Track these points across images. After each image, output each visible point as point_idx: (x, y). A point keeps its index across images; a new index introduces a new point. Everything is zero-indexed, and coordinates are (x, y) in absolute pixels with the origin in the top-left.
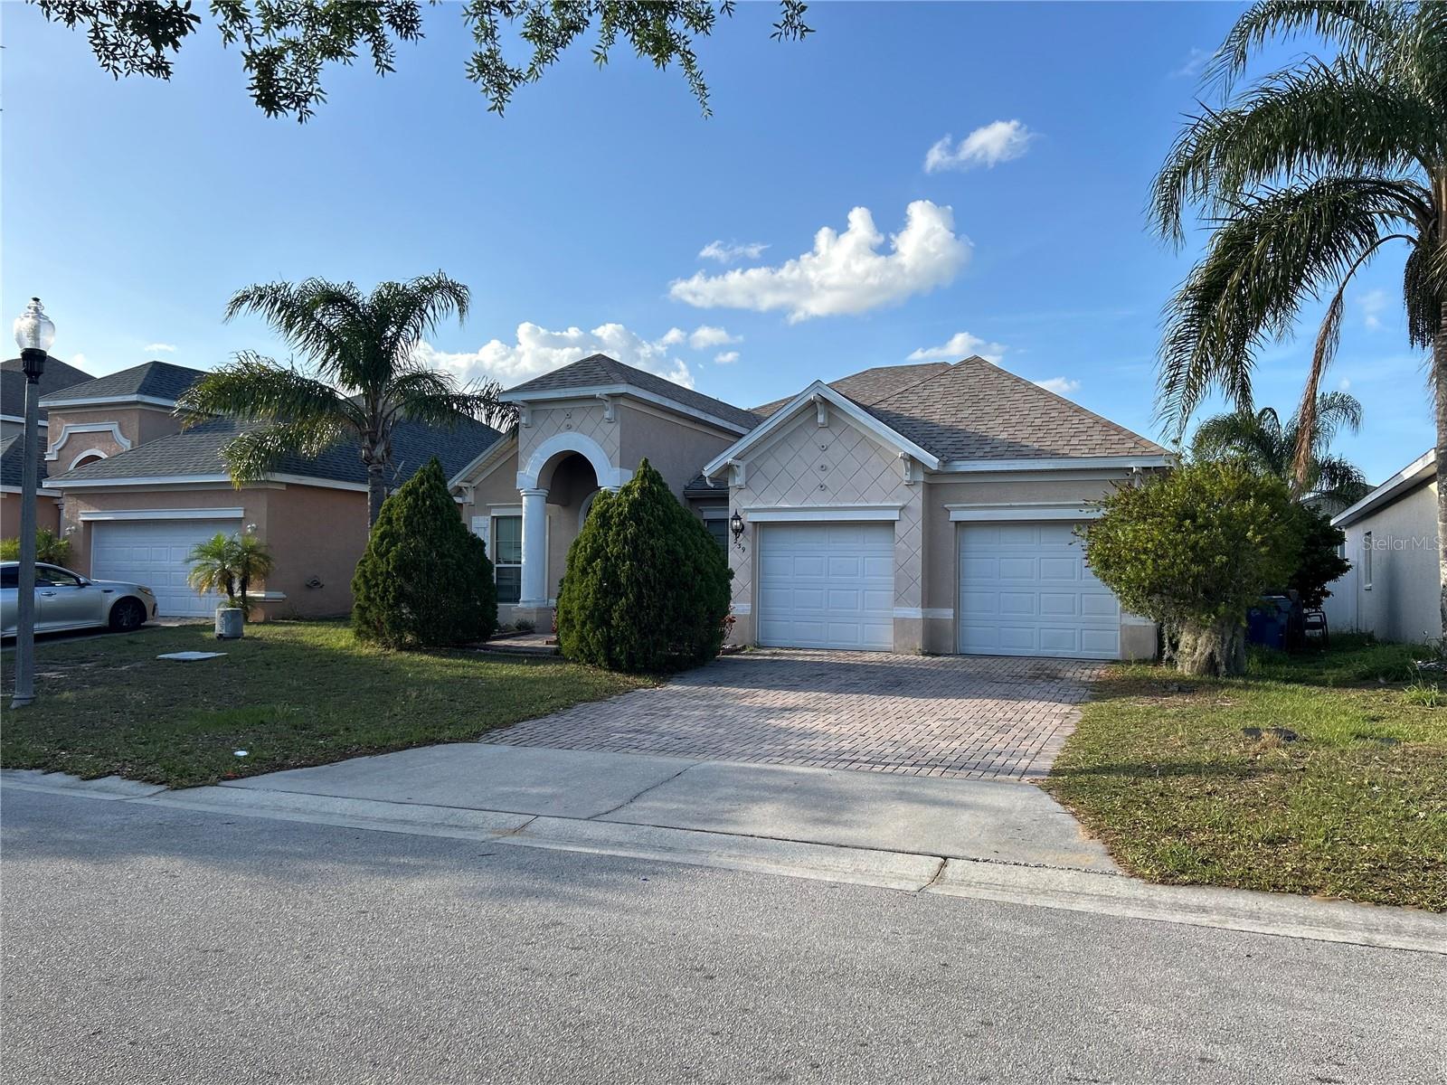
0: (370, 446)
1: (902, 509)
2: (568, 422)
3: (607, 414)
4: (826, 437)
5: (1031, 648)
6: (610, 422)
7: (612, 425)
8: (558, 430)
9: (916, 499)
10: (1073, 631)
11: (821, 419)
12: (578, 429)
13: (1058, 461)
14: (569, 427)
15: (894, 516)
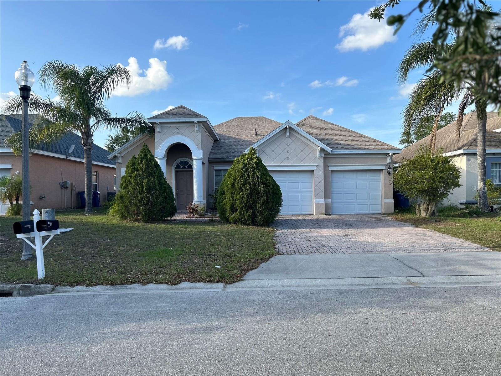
0: (86, 138)
1: (317, 166)
2: (178, 131)
3: (197, 129)
4: (289, 141)
5: (354, 211)
6: (197, 132)
7: (198, 133)
8: (174, 134)
9: (321, 163)
10: (367, 205)
11: (288, 134)
12: (182, 134)
13: (366, 151)
14: (178, 133)
15: (314, 168)
